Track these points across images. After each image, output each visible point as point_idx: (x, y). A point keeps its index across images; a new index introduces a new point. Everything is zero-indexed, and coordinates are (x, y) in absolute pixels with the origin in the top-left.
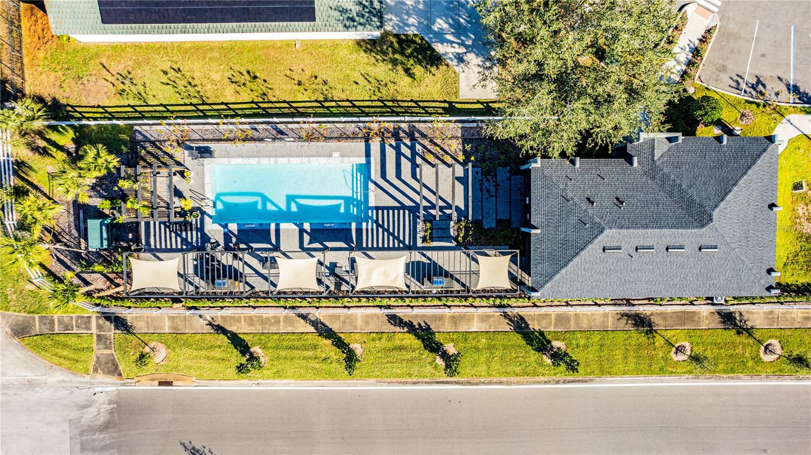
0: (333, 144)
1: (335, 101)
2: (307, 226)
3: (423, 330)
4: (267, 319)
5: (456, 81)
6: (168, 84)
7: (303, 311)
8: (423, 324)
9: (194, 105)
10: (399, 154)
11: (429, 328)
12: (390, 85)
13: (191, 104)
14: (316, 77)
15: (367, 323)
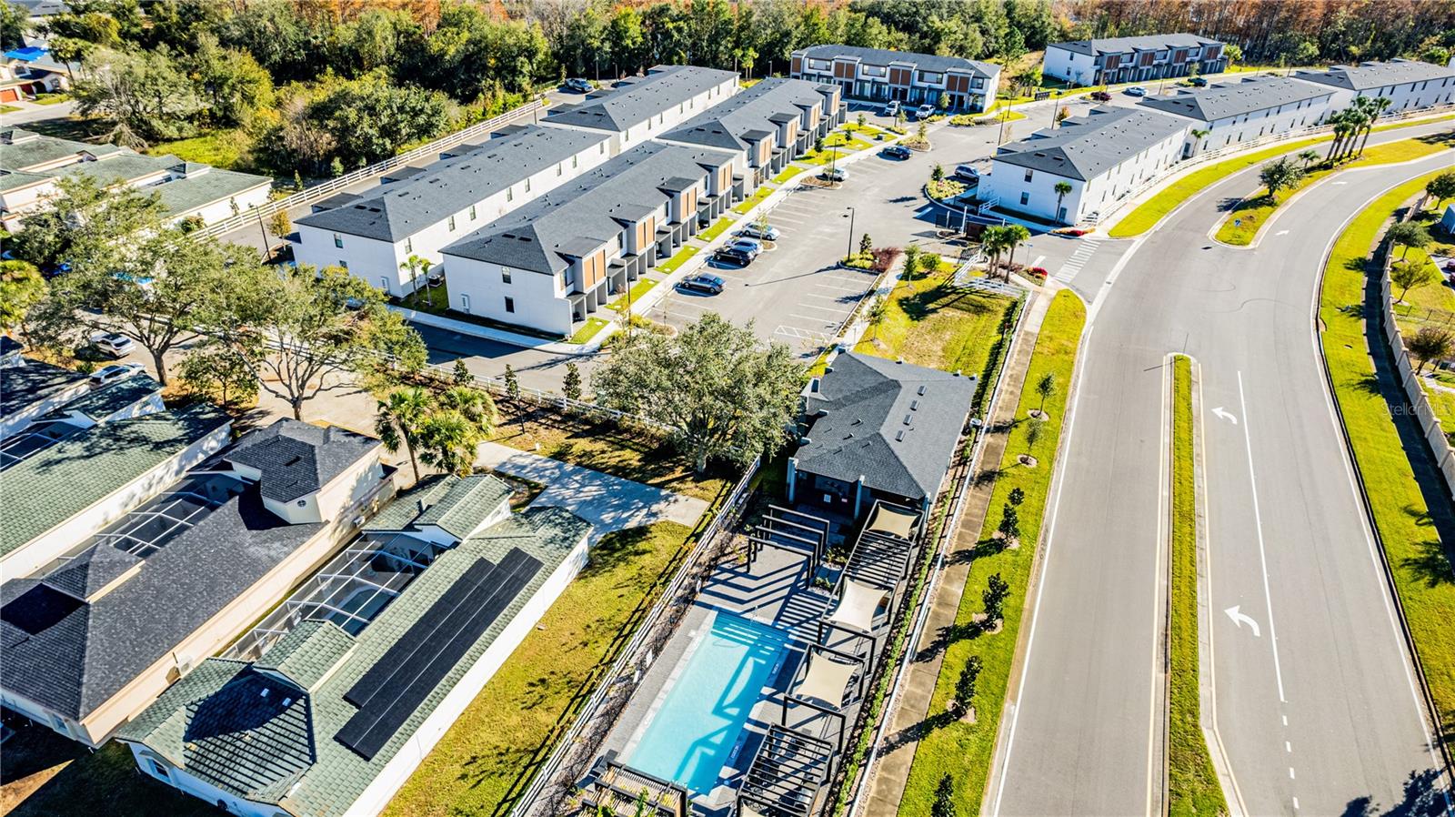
0: (677, 633)
1: (628, 623)
2: (766, 691)
3: (947, 635)
4: (879, 792)
5: (673, 524)
6: (479, 782)
7: (880, 744)
8: (940, 632)
9: (530, 764)
10: (725, 582)
11: (947, 629)
12: (642, 572)
13: (526, 768)
14: (588, 626)
15: (922, 684)
